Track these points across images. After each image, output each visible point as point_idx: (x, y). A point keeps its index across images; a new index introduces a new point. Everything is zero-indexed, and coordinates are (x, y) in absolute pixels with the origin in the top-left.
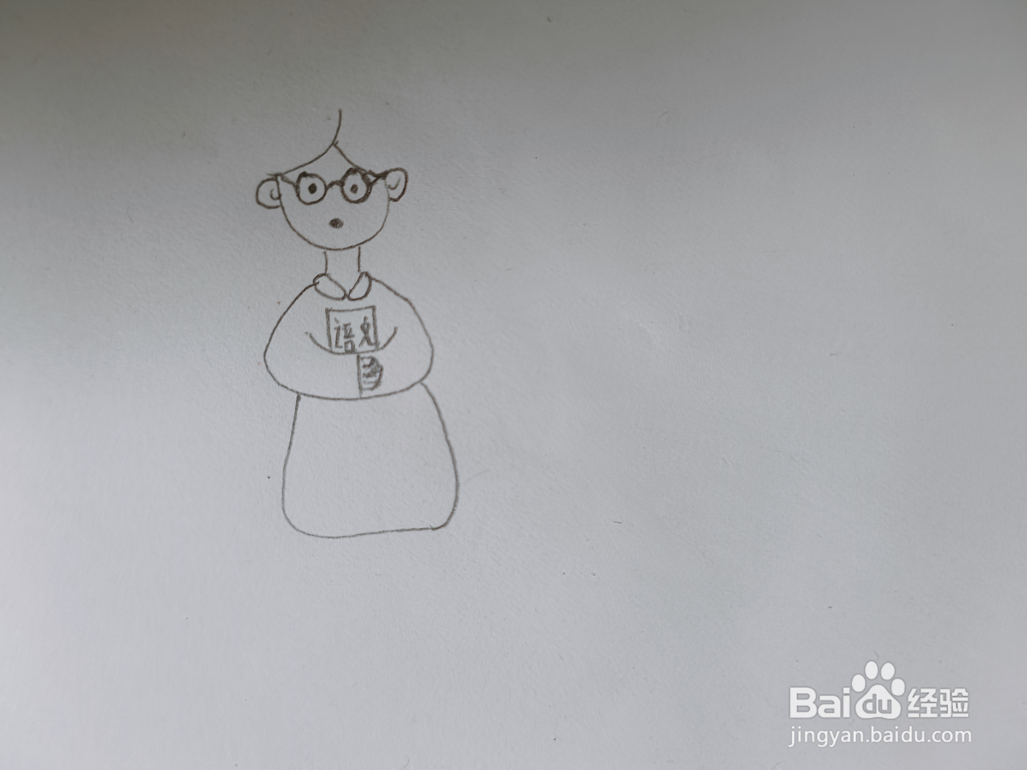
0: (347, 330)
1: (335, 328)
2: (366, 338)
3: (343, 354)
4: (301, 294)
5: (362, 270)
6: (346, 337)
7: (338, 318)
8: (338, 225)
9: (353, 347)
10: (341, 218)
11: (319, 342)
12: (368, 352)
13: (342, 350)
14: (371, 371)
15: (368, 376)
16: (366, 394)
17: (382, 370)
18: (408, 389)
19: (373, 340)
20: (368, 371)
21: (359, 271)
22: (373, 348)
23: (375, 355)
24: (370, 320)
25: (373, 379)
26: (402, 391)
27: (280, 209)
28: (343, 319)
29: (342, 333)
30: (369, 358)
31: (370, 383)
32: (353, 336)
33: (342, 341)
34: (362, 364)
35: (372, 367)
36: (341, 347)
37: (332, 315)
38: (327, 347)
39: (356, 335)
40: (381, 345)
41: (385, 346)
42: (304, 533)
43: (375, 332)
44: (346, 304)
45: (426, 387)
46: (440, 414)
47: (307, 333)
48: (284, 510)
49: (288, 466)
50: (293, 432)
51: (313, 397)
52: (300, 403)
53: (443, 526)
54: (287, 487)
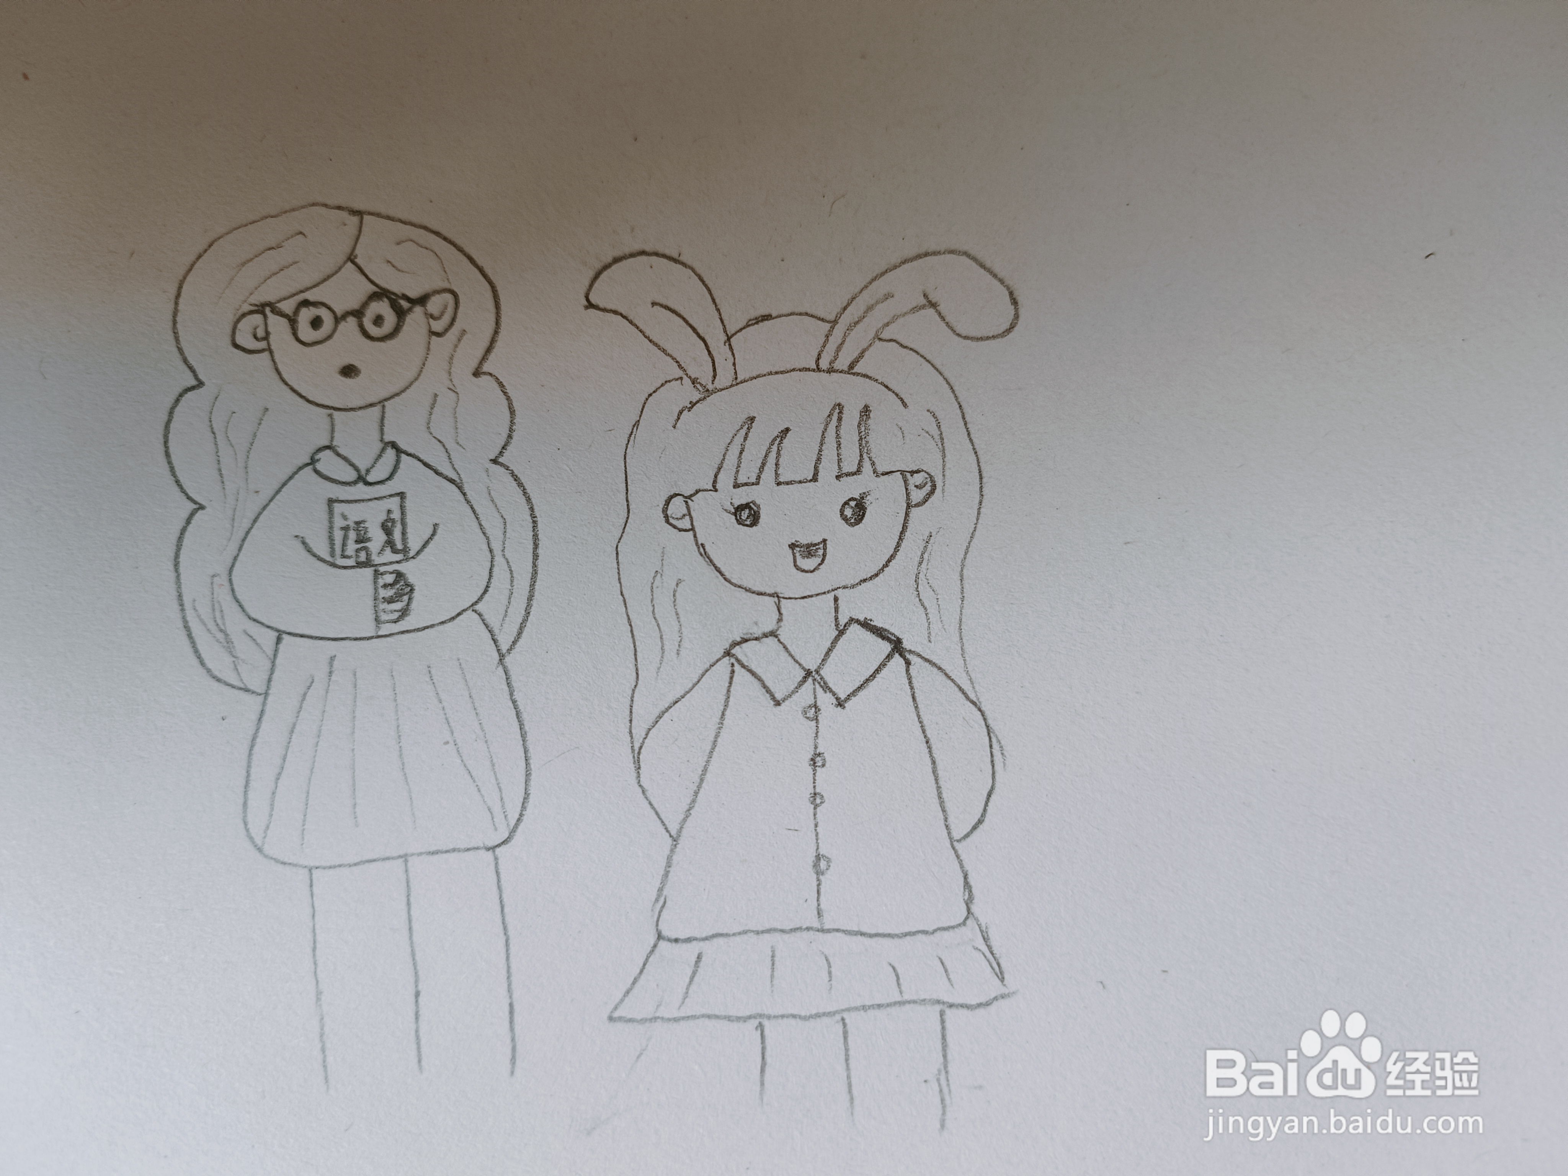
0: (360, 531)
1: (342, 528)
2: (390, 543)
3: (352, 567)
4: (291, 478)
5: (387, 438)
6: (359, 541)
7: (346, 513)
8: (353, 374)
9: (368, 557)
10: (357, 363)
11: (315, 550)
12: (391, 563)
13: (351, 562)
14: (395, 593)
15: (390, 601)
16: (386, 629)
17: (412, 590)
18: (453, 619)
19: (399, 546)
20: (390, 593)
21: (382, 440)
22: (399, 557)
23: (403, 568)
24: (396, 515)
25: (398, 606)
26: (443, 623)
27: (267, 354)
28: (355, 513)
29: (352, 535)
30: (392, 573)
31: (392, 612)
32: (369, 540)
33: (351, 547)
34: (381, 582)
35: (398, 586)
36: (350, 557)
37: (338, 508)
38: (328, 558)
39: (374, 539)
40: (412, 554)
41: (418, 553)
42: (276, 861)
43: (404, 533)
44: (361, 491)
45: (480, 615)
46: (502, 657)
47: (296, 536)
48: (246, 824)
49: (256, 749)
50: (266, 694)
51: (302, 636)
52: (282, 647)
53: (505, 842)
54: (252, 784)
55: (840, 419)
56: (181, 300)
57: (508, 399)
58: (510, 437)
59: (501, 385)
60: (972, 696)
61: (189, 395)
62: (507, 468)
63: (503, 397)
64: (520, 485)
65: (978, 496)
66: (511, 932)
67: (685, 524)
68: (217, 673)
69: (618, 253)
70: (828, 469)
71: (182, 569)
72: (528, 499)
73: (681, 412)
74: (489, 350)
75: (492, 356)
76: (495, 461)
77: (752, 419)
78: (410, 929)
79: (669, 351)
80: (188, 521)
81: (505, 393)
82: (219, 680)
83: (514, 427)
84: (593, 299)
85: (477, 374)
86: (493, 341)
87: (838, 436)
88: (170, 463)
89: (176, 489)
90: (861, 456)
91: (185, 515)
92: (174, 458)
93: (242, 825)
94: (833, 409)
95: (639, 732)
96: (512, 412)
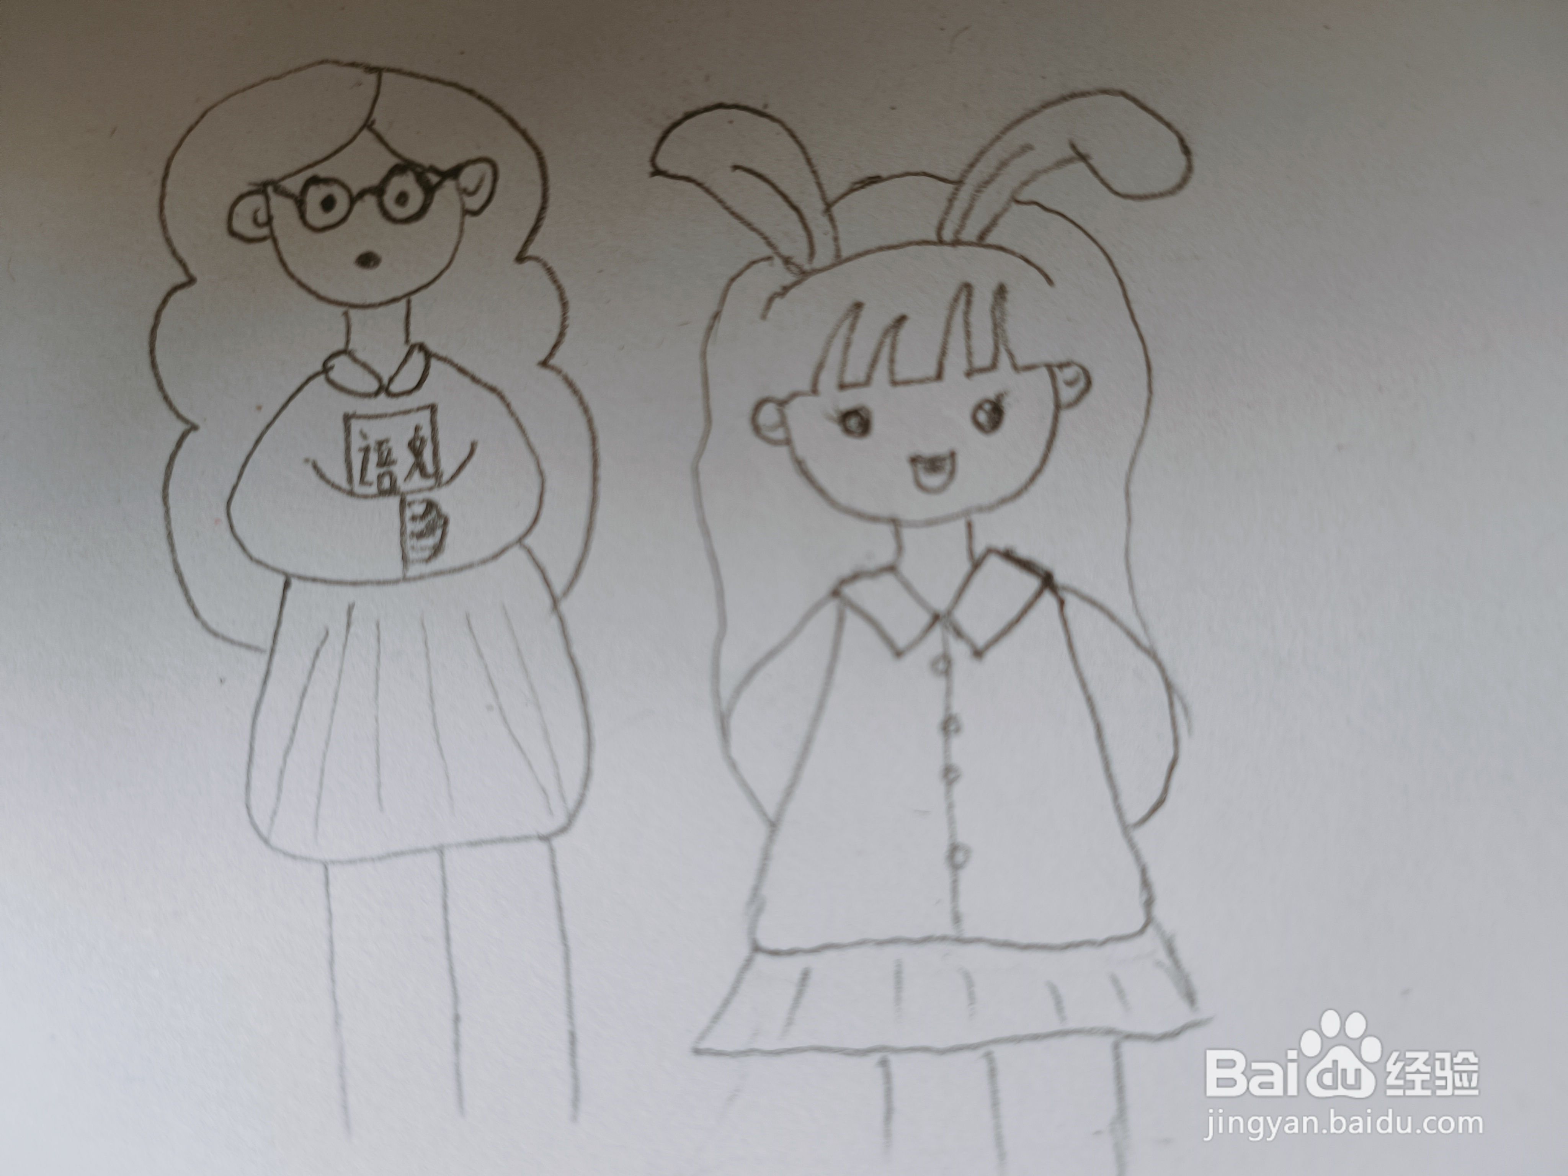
0: (382, 454)
1: (360, 450)
2: (419, 466)
3: (374, 496)
4: (299, 389)
5: (414, 339)
6: (381, 463)
7: (366, 430)
8: (372, 263)
9: (393, 482)
10: (377, 250)
11: (329, 475)
12: (420, 490)
13: (373, 490)
14: (427, 527)
15: (420, 535)
16: (414, 570)
17: (446, 522)
18: (496, 556)
19: (430, 468)
20: (420, 526)
21: (407, 341)
22: (431, 482)
23: (435, 496)
24: (426, 432)
25: (430, 542)
26: (484, 562)
27: (268, 243)
28: (376, 431)
29: (373, 458)
30: (423, 501)
31: (423, 549)
32: (393, 462)
33: (373, 472)
34: (408, 513)
35: (430, 518)
36: (370, 484)
37: (356, 426)
38: (344, 484)
39: (399, 461)
40: (446, 477)
41: (453, 477)
42: (286, 854)
43: (435, 454)
44: (382, 403)
45: (529, 552)
46: (555, 603)
47: (307, 460)
48: (248, 808)
49: (261, 718)
50: (272, 651)
51: (314, 580)
52: (290, 594)
53: (564, 830)
54: (257, 759)
55: (969, 303)
56: (169, 182)
57: (560, 288)
58: (562, 334)
59: (550, 272)
60: (1145, 641)
61: (179, 294)
62: (559, 371)
63: (552, 288)
64: (575, 392)
65: (1145, 394)
66: (572, 943)
67: (779, 434)
68: (213, 626)
69: (691, 108)
70: (956, 364)
71: (171, 501)
72: (586, 410)
73: (771, 300)
74: (534, 230)
75: (539, 237)
76: (544, 364)
77: (858, 306)
78: (448, 939)
79: (756, 226)
80: (179, 445)
81: (555, 281)
82: (215, 634)
83: (567, 323)
84: (663, 163)
85: (521, 258)
86: (539, 219)
87: (967, 324)
88: (157, 375)
89: (163, 407)
90: (997, 348)
91: (176, 437)
92: (161, 369)
93: (244, 810)
94: (960, 291)
95: (726, 692)
96: (564, 305)
